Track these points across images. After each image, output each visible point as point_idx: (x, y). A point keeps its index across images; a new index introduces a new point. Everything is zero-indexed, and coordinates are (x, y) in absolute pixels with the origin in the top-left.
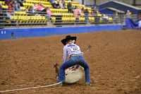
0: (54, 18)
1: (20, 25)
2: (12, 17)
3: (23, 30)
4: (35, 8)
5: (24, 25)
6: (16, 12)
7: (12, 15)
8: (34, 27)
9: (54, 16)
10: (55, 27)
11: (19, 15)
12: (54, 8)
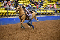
0: (58, 11)
1: (41, 15)
2: (37, 11)
3: (43, 17)
4: (49, 6)
5: (43, 15)
6: (40, 9)
7: (38, 10)
8: (48, 16)
9: (58, 10)
10: (58, 15)
11: (41, 10)
12: (58, 6)
